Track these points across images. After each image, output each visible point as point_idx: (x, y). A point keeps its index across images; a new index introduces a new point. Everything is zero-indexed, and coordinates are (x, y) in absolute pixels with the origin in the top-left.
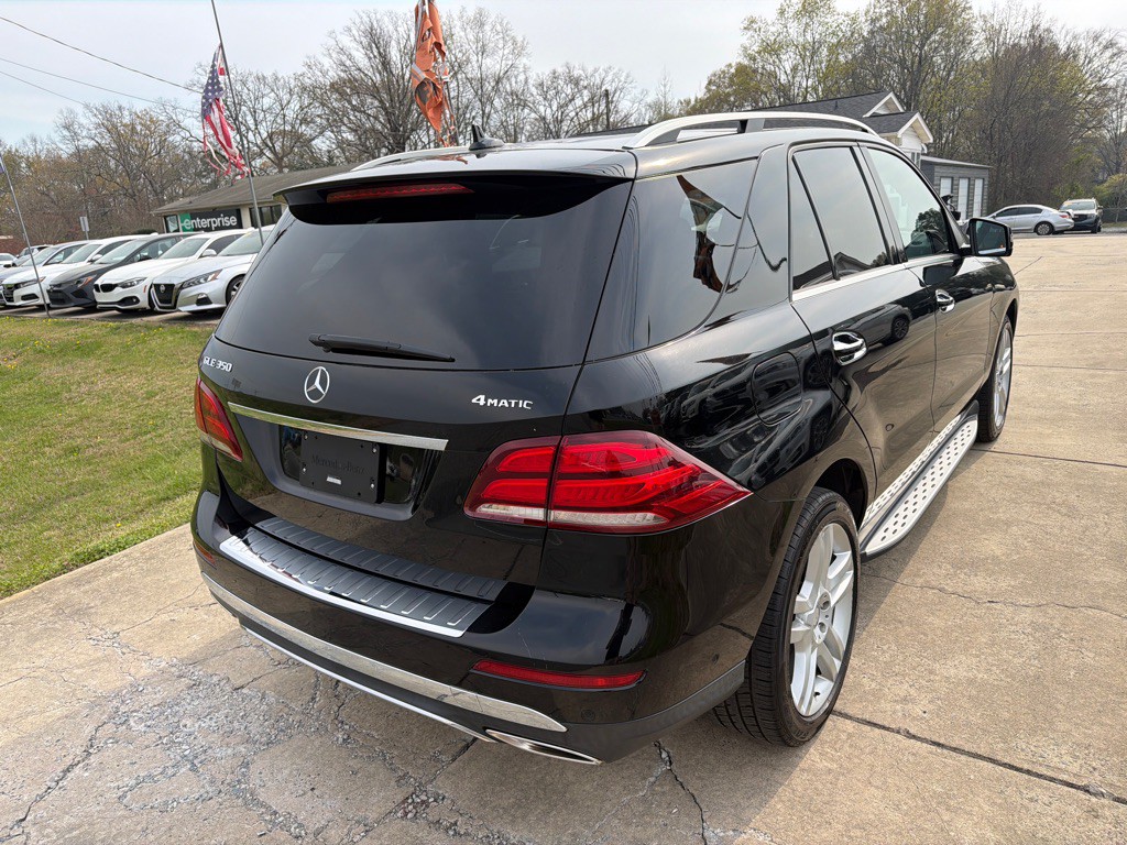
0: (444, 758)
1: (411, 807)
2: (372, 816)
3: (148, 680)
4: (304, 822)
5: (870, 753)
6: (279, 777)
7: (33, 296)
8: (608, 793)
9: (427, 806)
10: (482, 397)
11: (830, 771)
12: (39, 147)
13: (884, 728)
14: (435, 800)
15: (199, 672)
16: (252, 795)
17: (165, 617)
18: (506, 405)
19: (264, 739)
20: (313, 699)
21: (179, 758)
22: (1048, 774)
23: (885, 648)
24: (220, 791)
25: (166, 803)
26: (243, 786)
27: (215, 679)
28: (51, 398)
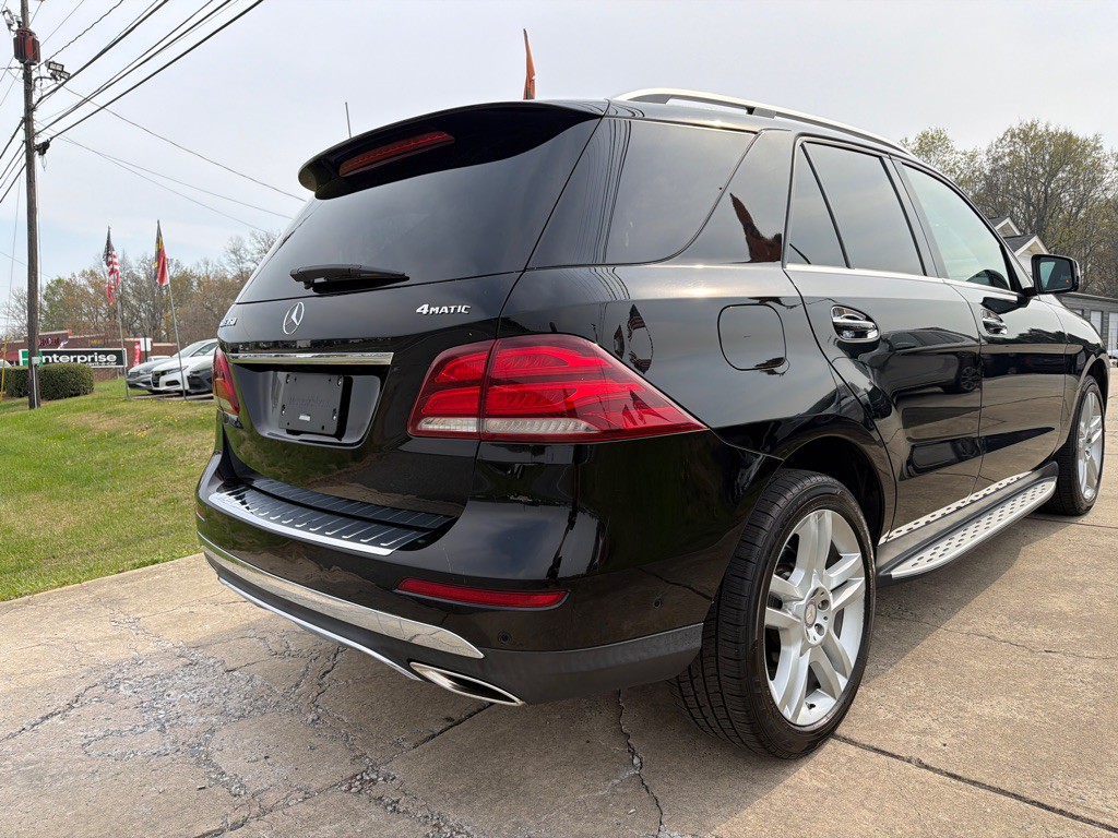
0: (406, 744)
1: (358, 783)
2: (315, 785)
3: (149, 656)
4: (248, 785)
5: (870, 778)
6: (239, 746)
7: (175, 383)
8: (566, 790)
9: (374, 784)
10: (426, 306)
11: (818, 790)
12: (210, 268)
13: (893, 755)
14: (385, 780)
15: (198, 655)
16: (207, 756)
17: (186, 610)
18: (447, 311)
19: (238, 714)
20: (297, 685)
21: (152, 720)
22: (1086, 816)
23: (911, 684)
24: (178, 750)
25: (124, 754)
26: (202, 748)
27: (212, 661)
28: (167, 460)
